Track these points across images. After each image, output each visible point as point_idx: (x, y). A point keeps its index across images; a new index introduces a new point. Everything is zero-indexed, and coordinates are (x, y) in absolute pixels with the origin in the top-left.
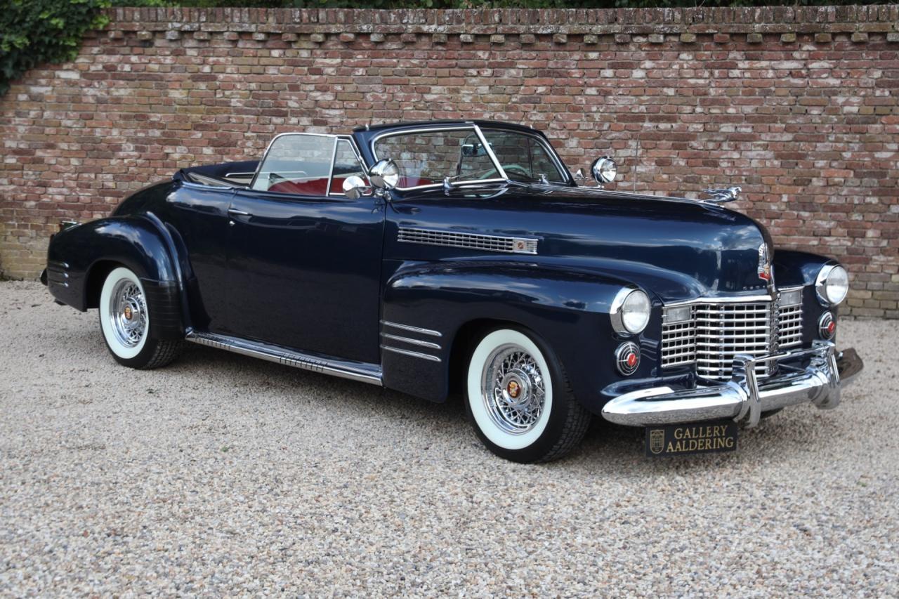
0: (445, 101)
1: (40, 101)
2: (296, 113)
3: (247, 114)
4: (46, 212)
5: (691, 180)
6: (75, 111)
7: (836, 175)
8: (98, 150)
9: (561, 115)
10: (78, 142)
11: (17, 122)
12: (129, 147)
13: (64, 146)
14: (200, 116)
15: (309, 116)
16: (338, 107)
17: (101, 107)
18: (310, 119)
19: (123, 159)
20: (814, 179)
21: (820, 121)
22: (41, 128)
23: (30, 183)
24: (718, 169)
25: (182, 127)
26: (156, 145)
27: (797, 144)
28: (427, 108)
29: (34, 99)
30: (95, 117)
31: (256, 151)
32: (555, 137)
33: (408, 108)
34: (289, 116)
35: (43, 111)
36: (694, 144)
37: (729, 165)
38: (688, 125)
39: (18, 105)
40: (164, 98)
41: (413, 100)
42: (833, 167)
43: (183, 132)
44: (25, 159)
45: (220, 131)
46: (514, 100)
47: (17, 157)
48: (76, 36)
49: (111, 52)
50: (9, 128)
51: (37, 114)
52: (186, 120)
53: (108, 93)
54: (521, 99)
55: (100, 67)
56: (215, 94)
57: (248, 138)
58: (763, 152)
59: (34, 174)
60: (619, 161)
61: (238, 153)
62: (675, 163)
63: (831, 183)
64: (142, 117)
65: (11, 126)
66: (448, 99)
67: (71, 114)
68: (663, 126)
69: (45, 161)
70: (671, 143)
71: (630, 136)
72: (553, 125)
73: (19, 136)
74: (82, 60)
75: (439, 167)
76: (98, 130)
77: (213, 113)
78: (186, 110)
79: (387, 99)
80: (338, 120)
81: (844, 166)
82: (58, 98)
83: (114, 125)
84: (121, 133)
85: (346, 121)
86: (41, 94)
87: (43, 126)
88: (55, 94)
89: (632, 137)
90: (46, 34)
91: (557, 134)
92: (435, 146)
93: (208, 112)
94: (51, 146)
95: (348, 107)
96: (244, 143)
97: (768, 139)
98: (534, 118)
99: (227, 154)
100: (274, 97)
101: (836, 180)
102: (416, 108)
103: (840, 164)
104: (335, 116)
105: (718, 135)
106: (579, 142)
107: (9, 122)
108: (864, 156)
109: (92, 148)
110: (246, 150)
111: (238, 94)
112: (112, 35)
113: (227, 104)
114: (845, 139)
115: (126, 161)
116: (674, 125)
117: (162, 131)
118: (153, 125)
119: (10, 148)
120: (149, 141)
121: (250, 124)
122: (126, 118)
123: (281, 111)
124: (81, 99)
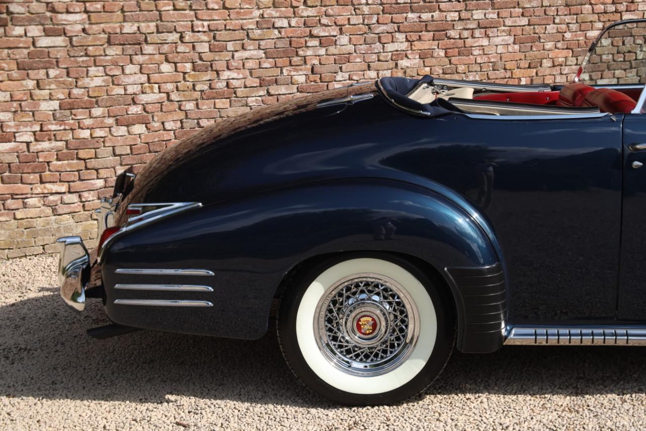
5: (449, 71)
7: (560, 56)
9: (332, 10)
16: (78, 10)
18: (41, 27)
20: (544, 61)
21: (548, 4)
24: (471, 57)
27: (532, 27)
32: (327, 34)
33: (167, 8)
36: (452, 33)
37: (481, 52)
38: (445, 13)
42: (558, 49)
58: (506, 38)
60: (387, 56)
62: (435, 55)
63: (556, 64)
68: (426, 16)
70: (432, 33)
71: (396, 29)
72: (325, 21)
75: (204, 79)
81: (565, 47)
89: (399, 31)
91: (329, 31)
92: (199, 53)
95: (92, 9)
97: (510, 24)
98: (305, 14)
101: (560, 60)
103: (562, 44)
104: (76, 23)
105: (471, 23)
106: (350, 38)
108: (580, 36)
114: (567, 21)
116: (434, 14)
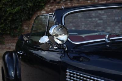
48: (44, 3)
49: (51, 6)
55: (49, 10)
74: (46, 8)
90: (38, 3)
112: (51, 1)
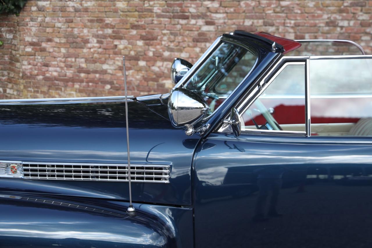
0: (295, 6)
1: (43, 11)
2: (195, 17)
3: (163, 18)
4: (48, 83)
6: (62, 17)
8: (77, 43)
10: (65, 38)
11: (31, 25)
12: (94, 41)
13: (57, 40)
14: (134, 19)
15: (203, 18)
17: (77, 14)
19: (90, 48)
22: (44, 28)
23: (39, 64)
25: (124, 27)
26: (109, 39)
28: (283, 12)
29: (41, 10)
30: (74, 21)
31: (170, 43)
34: (190, 18)
35: (46, 17)
39: (32, 13)
40: (113, 8)
41: (273, 6)
43: (125, 30)
44: (36, 49)
45: (147, 29)
46: (346, 4)
47: (32, 47)
50: (27, 29)
51: (42, 19)
52: (126, 22)
53: (81, 5)
54: (351, 3)
56: (144, 4)
57: (164, 35)
59: (41, 58)
61: (159, 44)
64: (100, 20)
65: (28, 27)
66: (298, 4)
67: (60, 19)
69: (47, 50)
73: (32, 33)
76: (76, 30)
77: (143, 18)
78: (127, 16)
79: (255, 6)
80: (222, 21)
82: (53, 8)
83: (85, 26)
84: (89, 32)
85: (227, 22)
86: (44, 6)
87: (45, 27)
88: (51, 6)
93: (140, 17)
94: (49, 40)
96: (162, 38)
99: (152, 45)
100: (180, 6)
102: (275, 12)
107: (27, 25)
109: (72, 41)
110: (163, 43)
111: (158, 3)
113: (151, 11)
115: (92, 50)
117: (112, 30)
118: (107, 26)
119: (28, 41)
120: (105, 37)
121: (165, 25)
122: (91, 21)
123: (185, 16)
124: (66, 9)
